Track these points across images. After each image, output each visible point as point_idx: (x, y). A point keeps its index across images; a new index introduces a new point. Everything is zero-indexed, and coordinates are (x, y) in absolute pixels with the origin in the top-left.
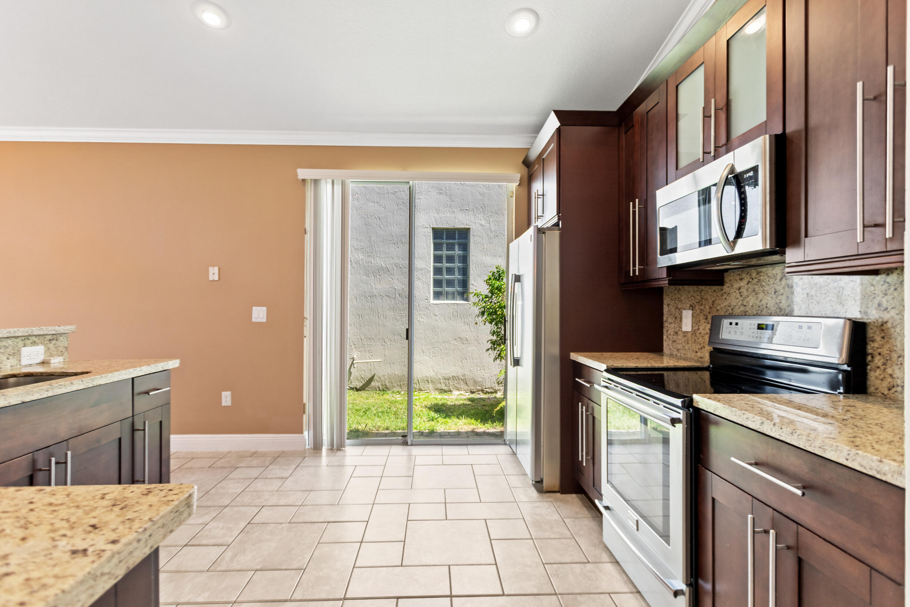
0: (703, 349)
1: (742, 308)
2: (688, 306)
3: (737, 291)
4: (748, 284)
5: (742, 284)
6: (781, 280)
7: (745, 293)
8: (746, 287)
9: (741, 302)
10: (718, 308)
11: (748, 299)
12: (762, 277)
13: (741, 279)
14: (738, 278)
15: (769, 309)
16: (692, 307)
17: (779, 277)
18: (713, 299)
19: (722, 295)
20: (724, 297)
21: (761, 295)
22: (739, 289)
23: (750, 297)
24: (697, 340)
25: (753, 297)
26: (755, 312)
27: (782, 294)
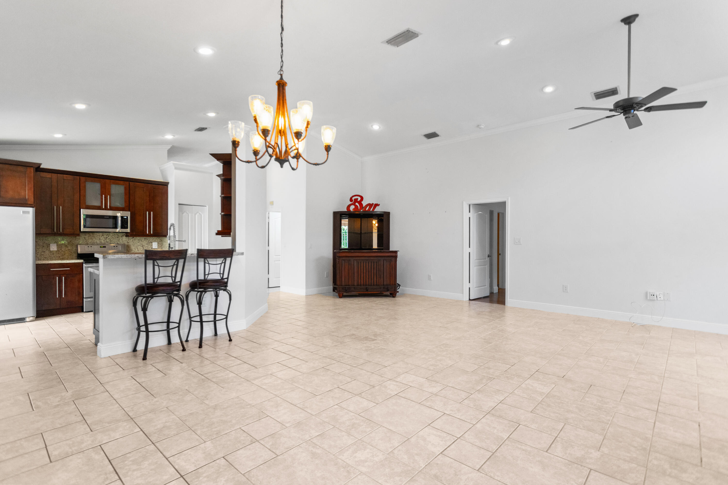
0: (64, 256)
1: (86, 243)
2: (54, 242)
5: (86, 236)
7: (87, 239)
9: (85, 241)
10: (73, 243)
11: (89, 240)
12: (94, 235)
13: (86, 235)
15: (97, 243)
16: (56, 242)
17: (101, 235)
18: (70, 240)
19: (76, 239)
22: (85, 238)
24: (60, 253)
25: (91, 240)
26: (92, 244)
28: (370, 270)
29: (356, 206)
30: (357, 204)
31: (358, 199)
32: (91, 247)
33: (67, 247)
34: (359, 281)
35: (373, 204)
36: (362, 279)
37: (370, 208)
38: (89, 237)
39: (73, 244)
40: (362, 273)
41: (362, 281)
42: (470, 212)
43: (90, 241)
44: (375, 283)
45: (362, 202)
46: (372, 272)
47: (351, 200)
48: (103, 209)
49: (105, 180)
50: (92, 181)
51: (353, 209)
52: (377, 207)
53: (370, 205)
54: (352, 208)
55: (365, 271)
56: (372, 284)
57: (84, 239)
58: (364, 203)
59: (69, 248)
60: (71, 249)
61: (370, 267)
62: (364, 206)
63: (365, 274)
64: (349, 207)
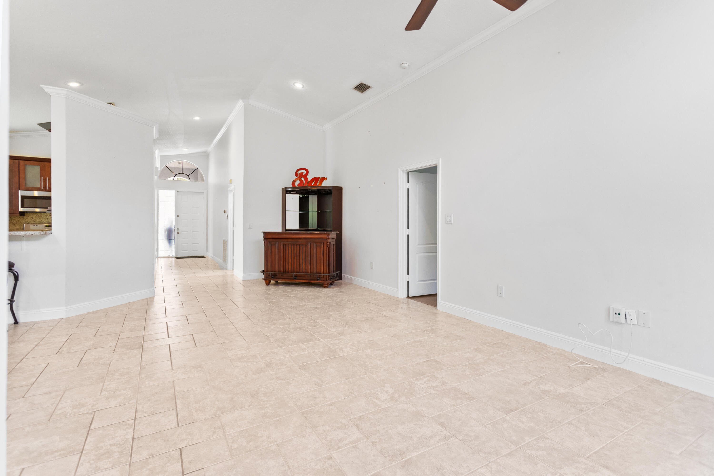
1: (33, 222)
3: (31, 218)
4: (36, 216)
5: (33, 216)
6: (49, 216)
8: (35, 217)
10: (21, 222)
12: (42, 215)
13: (33, 215)
14: (31, 215)
17: (48, 216)
18: (18, 220)
19: (23, 219)
20: (24, 219)
21: (42, 219)
22: (32, 217)
23: (37, 219)
27: (50, 219)
28: (298, 254)
29: (301, 181)
30: (303, 179)
31: (303, 173)
32: (37, 226)
33: (15, 226)
34: (287, 267)
35: (319, 178)
36: (290, 264)
37: (316, 183)
38: (37, 217)
39: (20, 224)
40: (290, 258)
41: (290, 267)
42: (408, 182)
43: (38, 220)
44: (304, 270)
45: (307, 176)
46: (301, 256)
47: (296, 174)
48: (42, 191)
49: (44, 163)
50: (31, 165)
51: (298, 185)
52: (325, 181)
53: (316, 179)
54: (297, 183)
55: (293, 256)
56: (301, 271)
57: (32, 219)
58: (310, 178)
59: (17, 227)
60: (19, 228)
61: (298, 251)
62: (309, 180)
63: (293, 259)
64: (294, 182)
